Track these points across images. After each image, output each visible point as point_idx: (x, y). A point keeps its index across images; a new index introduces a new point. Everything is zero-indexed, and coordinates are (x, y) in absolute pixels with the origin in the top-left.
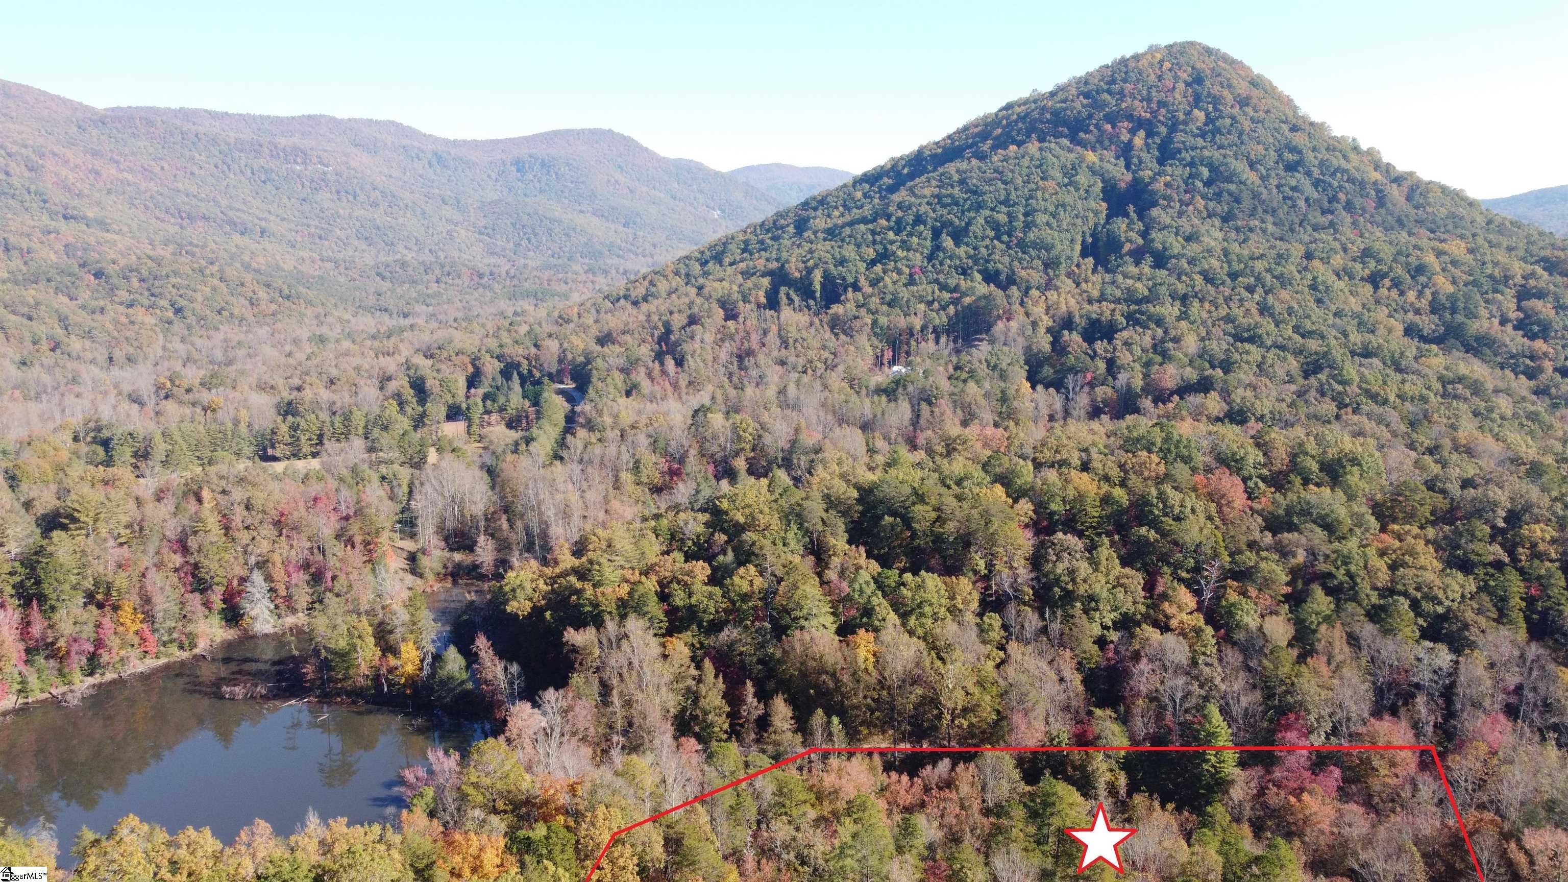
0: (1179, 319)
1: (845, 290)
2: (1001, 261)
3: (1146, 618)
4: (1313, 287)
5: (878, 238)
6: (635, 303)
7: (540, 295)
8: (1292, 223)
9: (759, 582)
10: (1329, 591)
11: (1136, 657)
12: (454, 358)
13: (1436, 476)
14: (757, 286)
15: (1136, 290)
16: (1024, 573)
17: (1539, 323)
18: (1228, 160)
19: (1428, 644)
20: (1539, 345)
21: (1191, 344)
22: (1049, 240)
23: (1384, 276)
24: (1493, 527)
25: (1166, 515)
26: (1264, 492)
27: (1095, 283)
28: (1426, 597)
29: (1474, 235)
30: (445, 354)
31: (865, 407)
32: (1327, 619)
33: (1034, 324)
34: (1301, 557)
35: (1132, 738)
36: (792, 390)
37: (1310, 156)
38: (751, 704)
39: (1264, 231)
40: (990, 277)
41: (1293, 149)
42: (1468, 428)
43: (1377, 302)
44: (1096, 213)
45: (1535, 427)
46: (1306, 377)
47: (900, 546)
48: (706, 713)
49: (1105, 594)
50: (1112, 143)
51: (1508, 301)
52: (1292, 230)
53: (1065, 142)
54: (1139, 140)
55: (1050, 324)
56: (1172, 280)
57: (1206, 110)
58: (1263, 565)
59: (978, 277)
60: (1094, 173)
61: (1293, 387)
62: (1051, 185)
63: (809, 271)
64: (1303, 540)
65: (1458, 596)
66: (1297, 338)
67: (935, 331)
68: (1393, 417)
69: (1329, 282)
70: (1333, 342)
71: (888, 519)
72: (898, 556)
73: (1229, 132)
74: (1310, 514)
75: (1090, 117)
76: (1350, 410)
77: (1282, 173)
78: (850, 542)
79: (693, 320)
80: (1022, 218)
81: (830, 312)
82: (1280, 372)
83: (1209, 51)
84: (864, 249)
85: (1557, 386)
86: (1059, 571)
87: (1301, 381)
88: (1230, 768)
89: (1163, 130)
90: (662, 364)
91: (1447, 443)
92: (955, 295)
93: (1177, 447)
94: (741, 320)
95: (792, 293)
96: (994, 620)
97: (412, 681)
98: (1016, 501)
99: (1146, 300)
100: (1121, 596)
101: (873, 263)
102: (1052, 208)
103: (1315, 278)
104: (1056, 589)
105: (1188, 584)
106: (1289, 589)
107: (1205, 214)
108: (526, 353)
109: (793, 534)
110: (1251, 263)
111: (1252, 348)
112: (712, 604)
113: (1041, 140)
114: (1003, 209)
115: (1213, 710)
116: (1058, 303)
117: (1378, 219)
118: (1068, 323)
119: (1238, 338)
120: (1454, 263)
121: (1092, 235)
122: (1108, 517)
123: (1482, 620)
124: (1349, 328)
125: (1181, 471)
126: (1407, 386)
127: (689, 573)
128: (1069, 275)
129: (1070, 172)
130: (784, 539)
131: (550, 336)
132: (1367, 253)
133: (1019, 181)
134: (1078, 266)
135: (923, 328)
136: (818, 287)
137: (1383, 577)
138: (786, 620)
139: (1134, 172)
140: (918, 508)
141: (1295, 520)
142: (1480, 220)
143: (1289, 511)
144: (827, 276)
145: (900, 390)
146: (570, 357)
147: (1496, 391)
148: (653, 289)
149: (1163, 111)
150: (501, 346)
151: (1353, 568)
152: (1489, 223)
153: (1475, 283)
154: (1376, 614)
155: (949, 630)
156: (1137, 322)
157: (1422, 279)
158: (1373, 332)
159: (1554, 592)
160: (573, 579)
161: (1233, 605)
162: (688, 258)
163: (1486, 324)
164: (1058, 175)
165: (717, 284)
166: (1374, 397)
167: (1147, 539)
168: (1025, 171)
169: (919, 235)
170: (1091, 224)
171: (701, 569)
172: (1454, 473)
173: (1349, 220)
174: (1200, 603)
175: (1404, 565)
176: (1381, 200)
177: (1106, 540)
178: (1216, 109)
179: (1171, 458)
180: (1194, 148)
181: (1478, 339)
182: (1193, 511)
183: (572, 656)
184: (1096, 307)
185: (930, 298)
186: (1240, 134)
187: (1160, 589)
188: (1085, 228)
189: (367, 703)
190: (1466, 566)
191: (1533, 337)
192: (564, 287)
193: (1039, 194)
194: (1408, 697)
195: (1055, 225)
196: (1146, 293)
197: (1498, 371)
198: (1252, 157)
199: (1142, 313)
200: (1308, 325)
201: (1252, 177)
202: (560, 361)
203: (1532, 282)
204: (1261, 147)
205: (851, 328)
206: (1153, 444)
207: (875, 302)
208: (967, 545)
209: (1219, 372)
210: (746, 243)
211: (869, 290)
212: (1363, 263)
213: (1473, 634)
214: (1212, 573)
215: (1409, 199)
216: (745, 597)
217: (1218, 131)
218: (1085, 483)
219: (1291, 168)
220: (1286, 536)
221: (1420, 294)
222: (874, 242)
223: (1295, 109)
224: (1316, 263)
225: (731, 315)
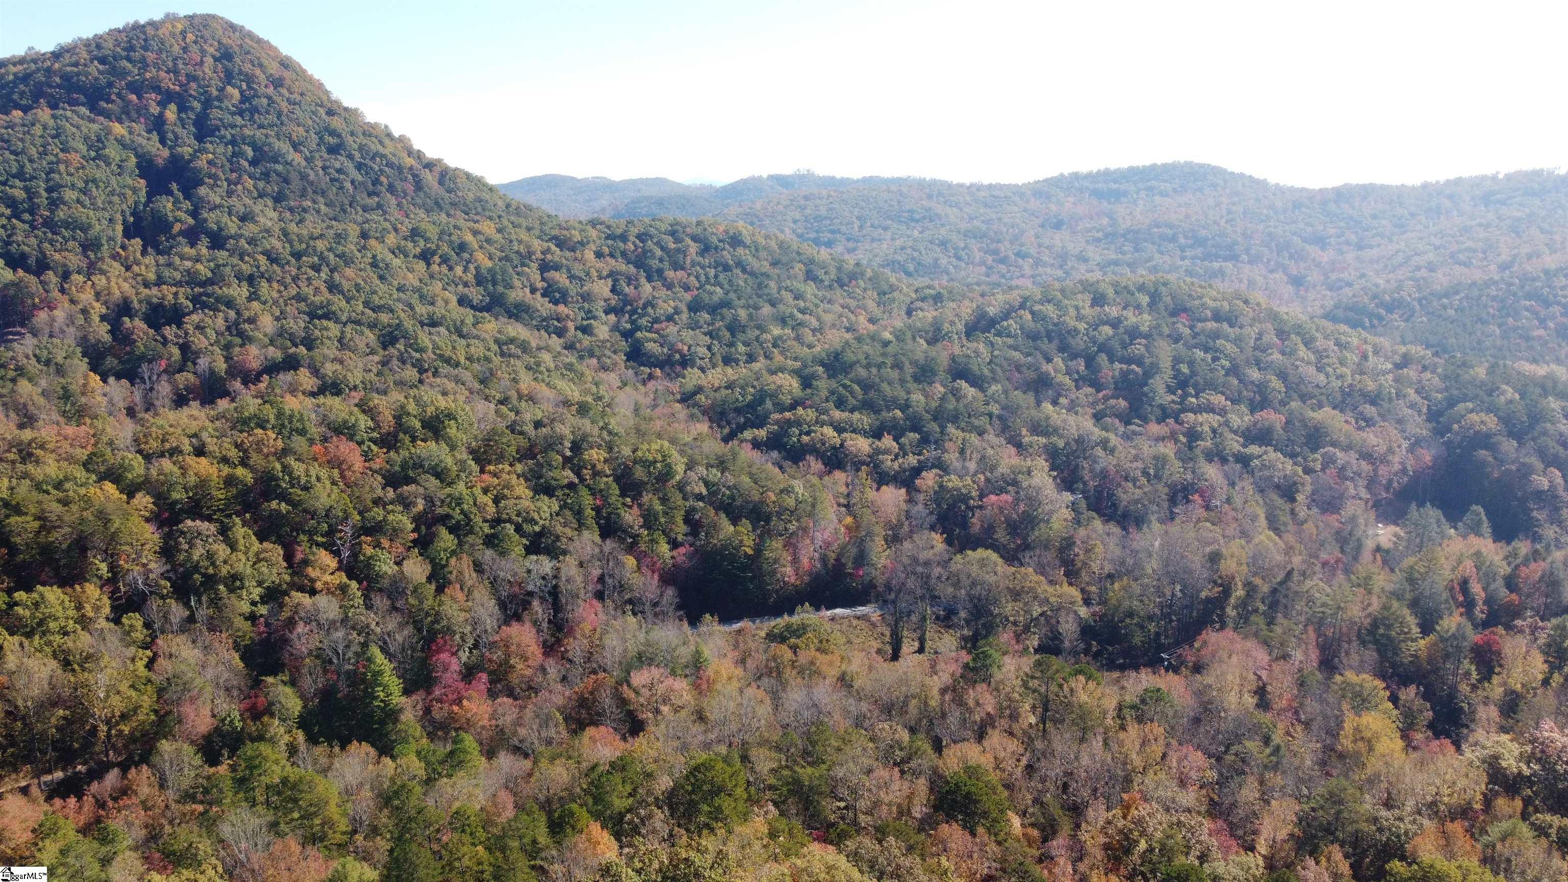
0: (250, 299)
2: (27, 243)
3: (292, 585)
4: (374, 265)
8: (342, 205)
10: (451, 530)
11: (291, 623)
13: (515, 422)
15: (197, 272)
16: (157, 567)
17: (559, 290)
18: (271, 140)
19: (534, 557)
20: (561, 308)
21: (267, 323)
22: (84, 220)
23: (434, 253)
24: (564, 457)
25: (293, 486)
26: (377, 455)
27: (148, 266)
28: (525, 520)
29: (499, 217)
32: (453, 553)
33: (85, 312)
34: (420, 505)
35: (302, 697)
37: (349, 140)
39: (318, 212)
40: (15, 262)
41: (333, 133)
42: (526, 382)
43: (432, 277)
44: (135, 190)
45: (572, 375)
46: (385, 348)
49: (249, 571)
50: (140, 115)
51: (534, 273)
52: (344, 211)
53: (83, 110)
54: (171, 113)
55: (104, 311)
56: (235, 260)
57: (240, 88)
58: (391, 517)
60: (124, 146)
61: (376, 358)
62: (75, 158)
64: (421, 490)
65: (548, 516)
66: (368, 311)
68: (467, 376)
69: (388, 260)
70: (402, 315)
73: (267, 112)
74: (422, 466)
75: (110, 85)
76: (430, 374)
77: (326, 156)
80: (45, 194)
82: (361, 344)
83: (232, 27)
85: (580, 341)
86: (195, 558)
87: (381, 352)
88: (398, 699)
89: (197, 105)
91: (513, 394)
93: (291, 422)
96: (134, 620)
98: (131, 495)
99: (210, 282)
100: (265, 570)
102: (81, 185)
103: (374, 257)
104: (197, 576)
105: (328, 547)
106: (416, 535)
107: (255, 194)
110: (312, 243)
111: (331, 324)
113: (54, 106)
114: (18, 183)
115: (375, 651)
116: (108, 289)
117: (419, 201)
118: (124, 308)
119: (313, 315)
120: (488, 241)
121: (132, 214)
122: (235, 497)
123: (568, 531)
124: (413, 301)
125: (299, 443)
126: (473, 349)
128: (115, 257)
129: (97, 145)
132: (415, 233)
133: (33, 151)
134: (123, 247)
137: (491, 510)
139: (170, 148)
140: (15, 520)
141: (411, 473)
142: (500, 203)
143: (404, 465)
147: (539, 349)
149: (193, 85)
151: (465, 507)
152: (508, 206)
153: (507, 259)
154: (491, 541)
155: (82, 642)
156: (204, 306)
157: (466, 256)
158: (432, 304)
159: (612, 499)
161: (371, 557)
163: (521, 294)
164: (83, 148)
166: (448, 361)
167: (278, 512)
168: (38, 141)
170: (131, 201)
172: (528, 417)
173: (393, 201)
174: (340, 562)
175: (505, 497)
176: (419, 185)
177: (237, 520)
178: (250, 88)
179: (286, 433)
180: (233, 126)
181: (517, 306)
182: (318, 479)
184: (155, 291)
186: (279, 115)
187: (299, 556)
188: (124, 207)
190: (548, 490)
191: (556, 302)
193: (62, 167)
194: (526, 604)
195: (87, 203)
196: (210, 275)
197: (536, 333)
198: (294, 137)
199: (208, 295)
200: (376, 300)
201: (296, 158)
203: (549, 257)
204: (301, 129)
206: (268, 421)
208: (84, 550)
209: (302, 350)
212: (414, 241)
213: (563, 544)
214: (347, 530)
215: (441, 183)
217: (254, 110)
218: (204, 466)
219: (333, 150)
220: (406, 489)
221: (466, 269)
223: (327, 93)
224: (372, 242)
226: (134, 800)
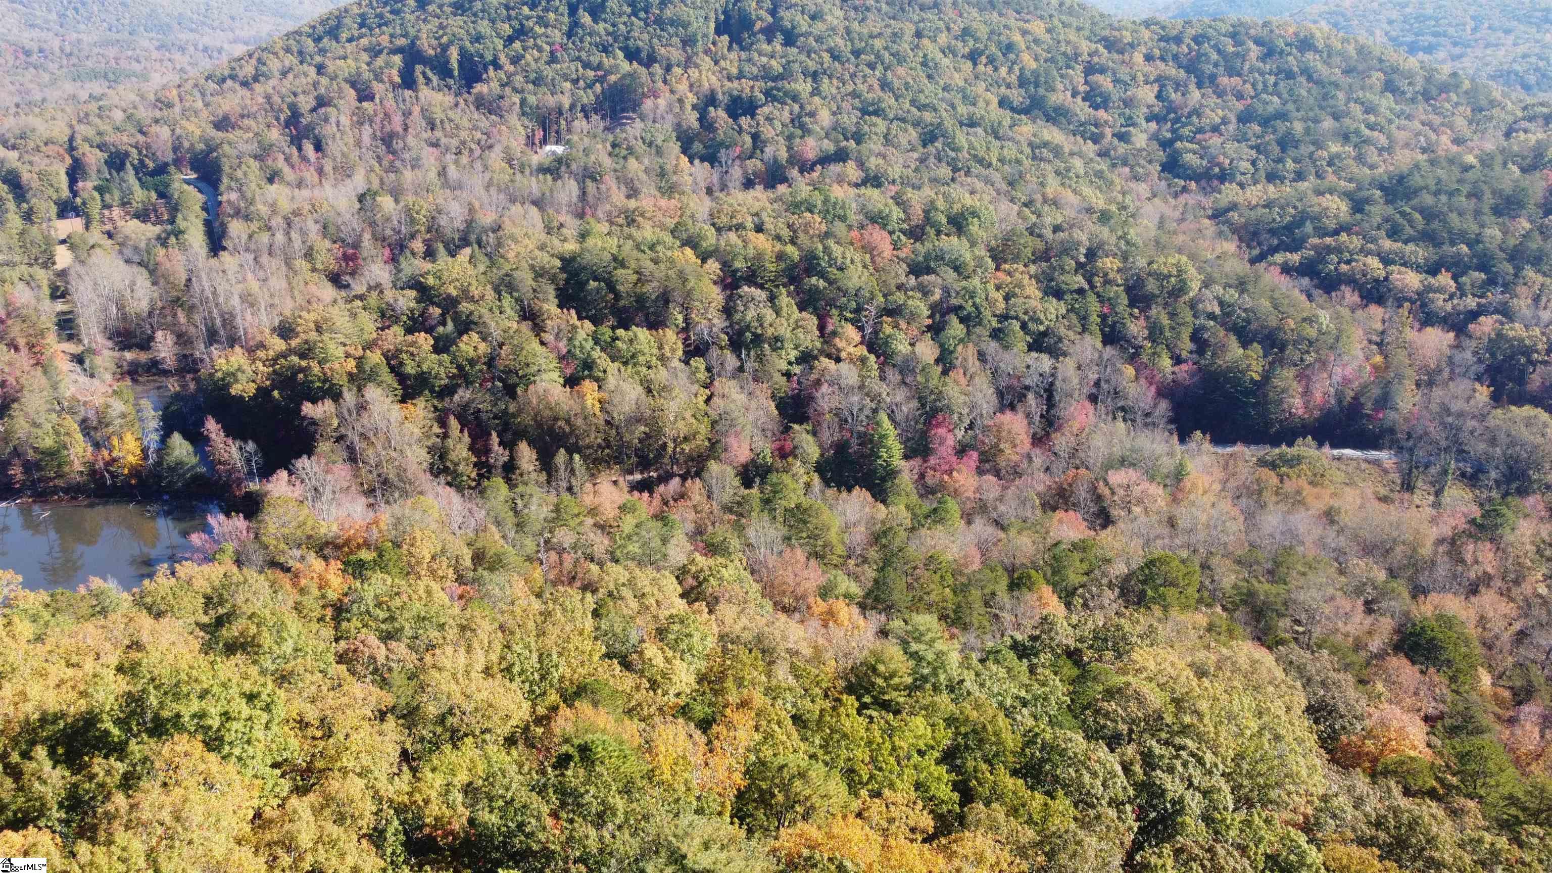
0: (812, 94)
1: (486, 70)
2: (641, 38)
3: (822, 352)
4: (924, 64)
5: (513, 13)
6: (245, 84)
7: (111, 76)
9: (483, 348)
10: (962, 320)
11: (818, 383)
12: (43, 149)
13: (1034, 224)
14: (388, 65)
15: (771, 67)
16: (719, 322)
17: (1101, 94)
19: (1034, 354)
20: (1102, 114)
21: (825, 117)
22: (685, 18)
23: (981, 54)
24: (1078, 262)
25: (831, 266)
26: (905, 245)
27: (732, 61)
28: (1032, 319)
29: (1051, 16)
30: (32, 145)
31: (534, 185)
32: (961, 341)
33: (680, 101)
34: (937, 295)
35: (821, 446)
36: (453, 172)
38: (498, 454)
39: (879, 10)
40: (632, 55)
42: (1053, 186)
43: (977, 77)
45: (1101, 183)
46: (925, 146)
47: (605, 307)
48: (456, 464)
49: (788, 335)
51: (1077, 75)
52: (903, 10)
55: (695, 101)
56: (803, 57)
58: (910, 302)
59: (620, 54)
61: (915, 155)
63: (445, 48)
64: (940, 281)
65: (1053, 317)
66: (914, 110)
67: (583, 110)
68: (997, 177)
69: (937, 60)
70: (944, 114)
71: (593, 284)
72: (606, 316)
74: (943, 259)
76: (962, 173)
78: (560, 306)
79: (322, 102)
81: (474, 91)
82: (903, 141)
84: (499, 25)
85: (1115, 149)
86: (748, 318)
87: (921, 149)
88: (898, 462)
90: (300, 149)
91: (1038, 197)
92: (600, 73)
93: (834, 208)
94: (377, 100)
95: (429, 73)
96: (698, 363)
97: (135, 472)
98: (704, 260)
99: (780, 77)
100: (801, 336)
101: (510, 40)
103: (925, 56)
104: (748, 334)
105: (854, 322)
106: (930, 321)
108: (133, 141)
109: (507, 302)
110: (871, 41)
111: (879, 121)
112: (442, 369)
115: (883, 417)
116: (699, 81)
118: (711, 100)
119: (865, 112)
120: (1036, 41)
121: (723, 13)
122: (783, 271)
123: (1071, 334)
124: (956, 101)
125: (840, 228)
126: (1006, 151)
127: (413, 344)
128: (707, 52)
130: (500, 307)
131: (157, 121)
132: (966, 32)
134: (714, 43)
135: (572, 107)
136: (455, 65)
137: (1001, 306)
138: (514, 380)
140: (620, 272)
141: (932, 264)
143: (927, 257)
144: (463, 53)
145: (563, 168)
146: (186, 144)
147: (1072, 154)
148: (264, 68)
150: (100, 134)
151: (978, 300)
153: (1052, 60)
154: (997, 334)
155: (661, 375)
156: (775, 99)
157: (1012, 56)
158: (974, 104)
159: (1120, 309)
160: (295, 359)
161: (889, 336)
162: (298, 33)
163: (1061, 97)
165: (340, 63)
166: (980, 161)
167: (817, 287)
169: (556, 10)
171: (424, 341)
172: (1048, 220)
174: (863, 337)
175: (1015, 295)
177: (783, 290)
179: (829, 218)
181: (1056, 109)
182: (852, 262)
183: (312, 428)
184: (736, 84)
185: (574, 76)
187: (830, 328)
189: (88, 497)
190: (1058, 294)
191: (1096, 107)
192: (136, 67)
194: (1022, 397)
196: (781, 70)
197: (1072, 138)
199: (779, 90)
200: (922, 99)
202: (175, 149)
203: (1096, 59)
205: (499, 107)
206: (816, 206)
207: (519, 79)
208: (667, 302)
209: (852, 144)
210: (363, 16)
211: (511, 68)
212: (964, 41)
213: (1064, 346)
214: (872, 310)
216: (472, 362)
218: (761, 242)
220: (926, 278)
221: (1010, 71)
222: (509, 18)
224: (925, 41)
225: (365, 95)
226: (689, 503)
